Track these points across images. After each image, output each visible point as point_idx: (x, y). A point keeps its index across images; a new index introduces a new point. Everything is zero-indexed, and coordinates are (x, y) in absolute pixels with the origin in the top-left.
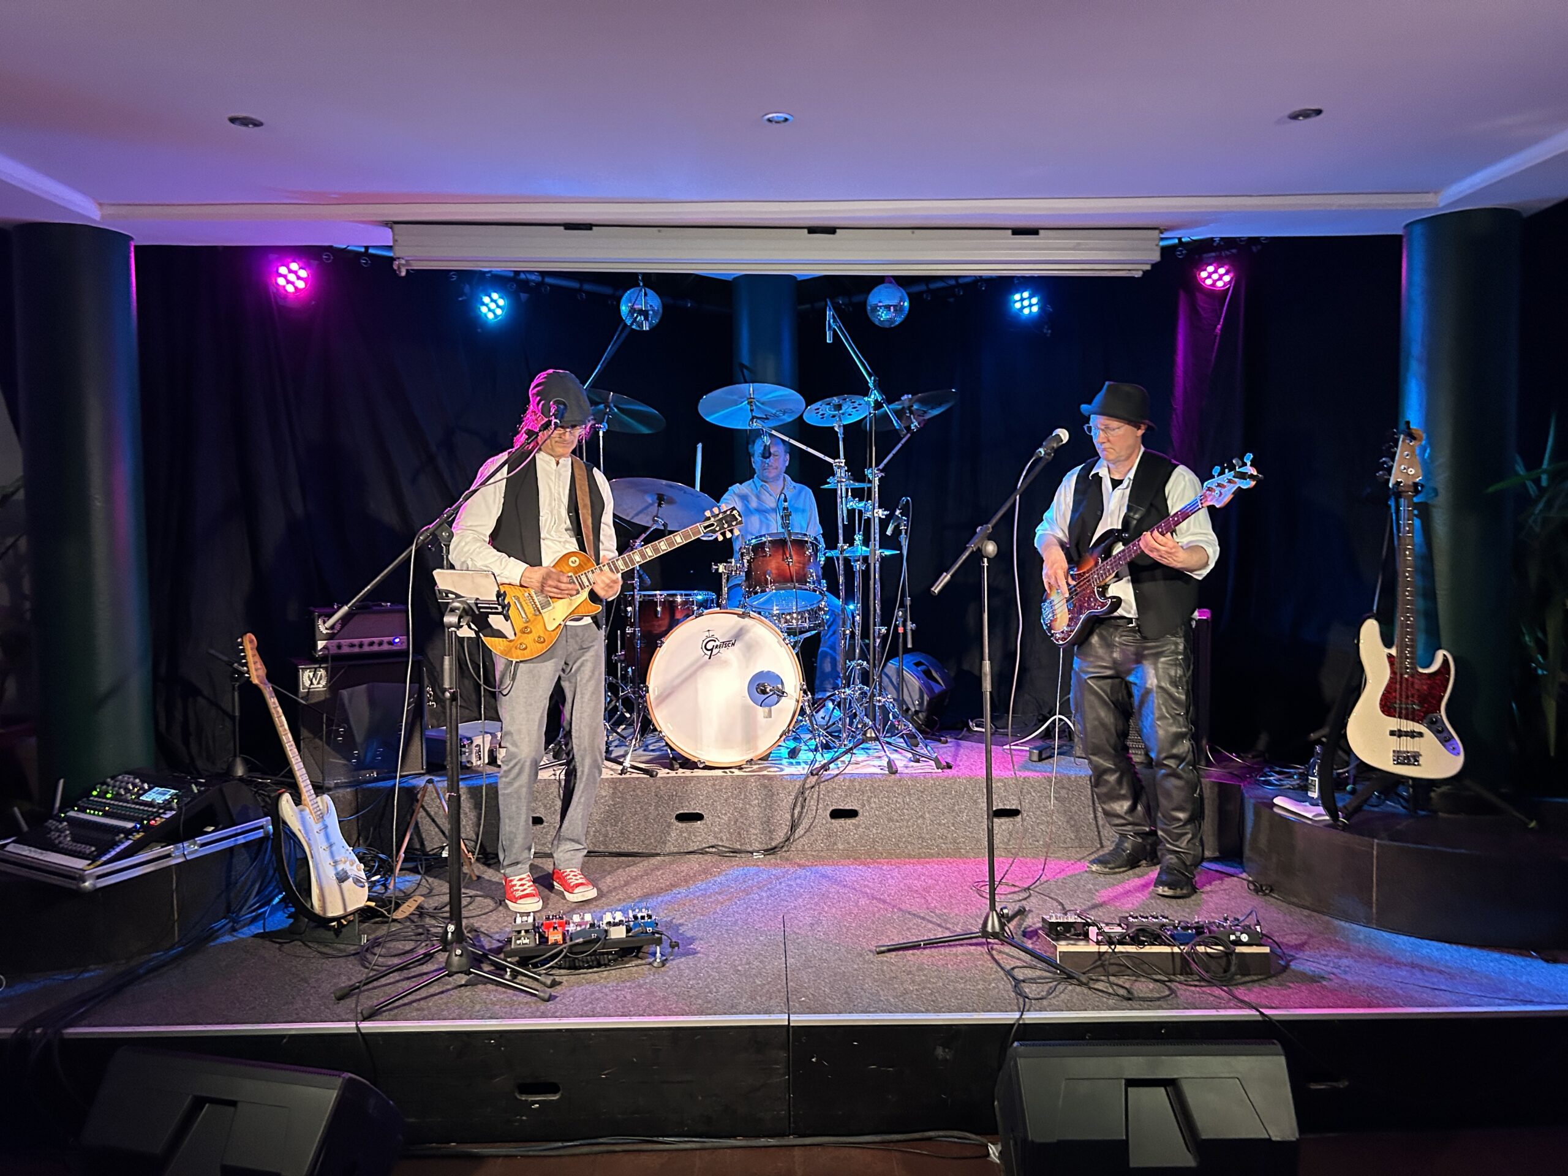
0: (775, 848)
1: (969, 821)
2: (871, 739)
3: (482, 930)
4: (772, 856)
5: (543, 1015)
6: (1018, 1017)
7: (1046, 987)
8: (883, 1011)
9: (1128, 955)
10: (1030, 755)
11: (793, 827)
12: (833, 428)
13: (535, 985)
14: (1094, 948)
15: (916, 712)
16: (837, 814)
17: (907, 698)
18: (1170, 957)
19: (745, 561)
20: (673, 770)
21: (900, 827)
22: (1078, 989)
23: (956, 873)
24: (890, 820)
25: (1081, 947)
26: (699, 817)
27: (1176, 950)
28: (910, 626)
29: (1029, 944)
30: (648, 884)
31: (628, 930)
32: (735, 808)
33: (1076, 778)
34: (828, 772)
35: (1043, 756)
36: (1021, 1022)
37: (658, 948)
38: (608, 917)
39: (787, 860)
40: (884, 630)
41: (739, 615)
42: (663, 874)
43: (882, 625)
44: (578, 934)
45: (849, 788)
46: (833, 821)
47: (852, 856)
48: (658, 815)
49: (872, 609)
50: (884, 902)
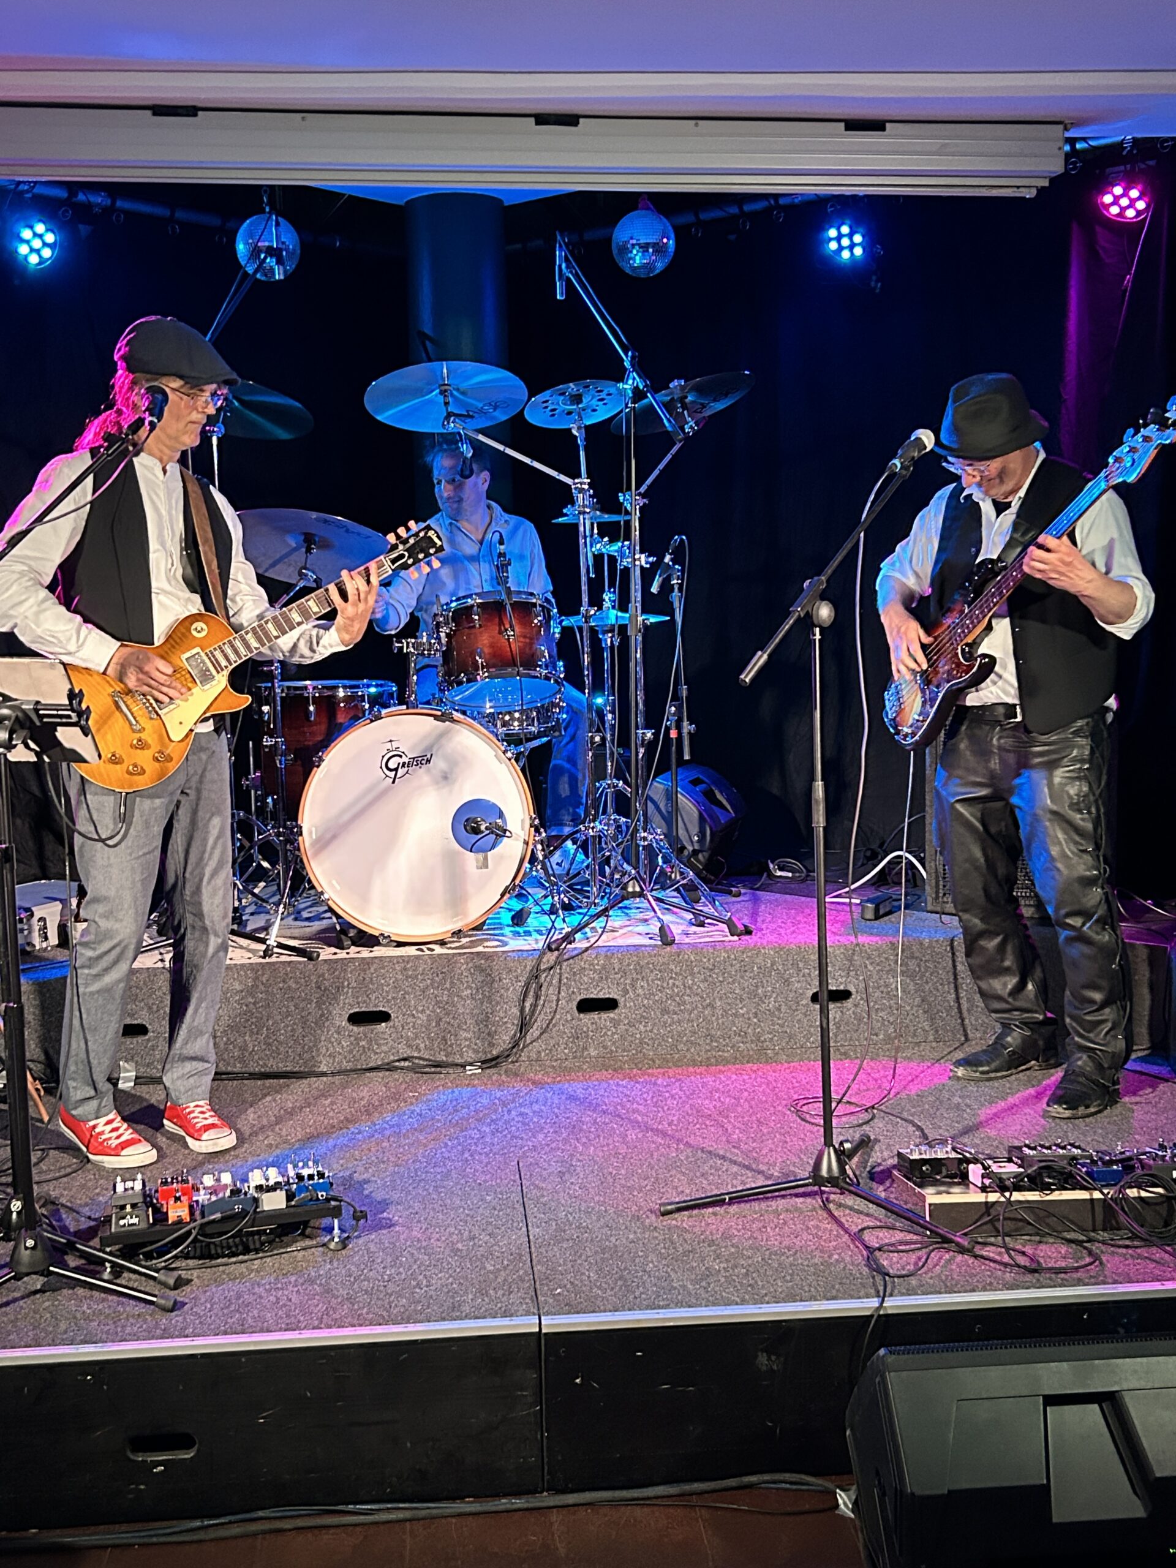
0: (497, 1057)
1: (779, 1010)
2: (634, 895)
3: (63, 1201)
4: (493, 1071)
5: (166, 1335)
6: (877, 1305)
7: (913, 1257)
8: (679, 1304)
9: (1028, 1205)
10: (863, 910)
11: (524, 1026)
12: (570, 430)
13: (150, 1286)
14: (980, 1198)
15: (695, 853)
16: (587, 1006)
17: (682, 832)
18: (1089, 1206)
19: (443, 635)
20: (342, 948)
21: (679, 1021)
22: (959, 1258)
23: (764, 1086)
24: (665, 1011)
25: (957, 1196)
26: (384, 1017)
27: (1097, 1195)
28: (687, 727)
29: (880, 1192)
30: (311, 1119)
31: (290, 1197)
32: (438, 1002)
33: (931, 942)
34: (573, 946)
35: (882, 912)
36: (882, 1312)
37: (336, 1221)
38: (256, 1178)
39: (516, 1075)
40: (649, 735)
41: (436, 717)
42: (332, 1103)
43: (647, 727)
44: (214, 1206)
45: (604, 967)
46: (582, 1015)
47: (609, 1064)
48: (322, 1016)
49: (633, 704)
50: (664, 1134)
